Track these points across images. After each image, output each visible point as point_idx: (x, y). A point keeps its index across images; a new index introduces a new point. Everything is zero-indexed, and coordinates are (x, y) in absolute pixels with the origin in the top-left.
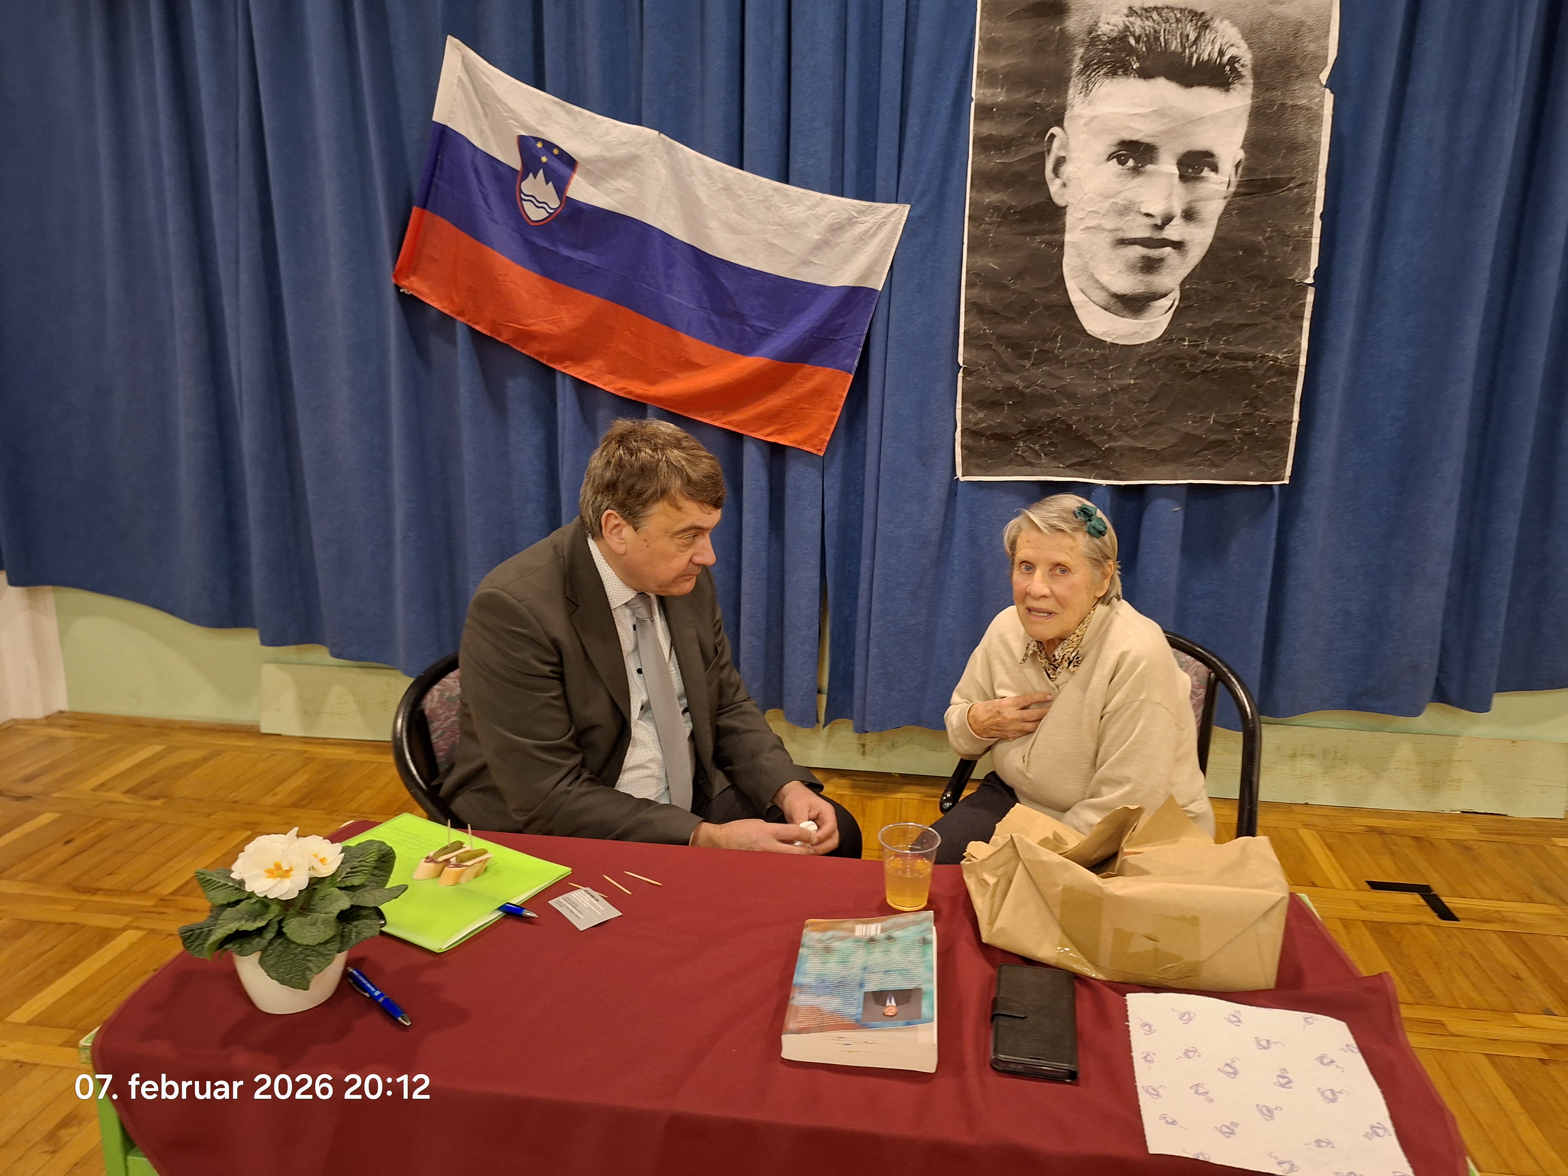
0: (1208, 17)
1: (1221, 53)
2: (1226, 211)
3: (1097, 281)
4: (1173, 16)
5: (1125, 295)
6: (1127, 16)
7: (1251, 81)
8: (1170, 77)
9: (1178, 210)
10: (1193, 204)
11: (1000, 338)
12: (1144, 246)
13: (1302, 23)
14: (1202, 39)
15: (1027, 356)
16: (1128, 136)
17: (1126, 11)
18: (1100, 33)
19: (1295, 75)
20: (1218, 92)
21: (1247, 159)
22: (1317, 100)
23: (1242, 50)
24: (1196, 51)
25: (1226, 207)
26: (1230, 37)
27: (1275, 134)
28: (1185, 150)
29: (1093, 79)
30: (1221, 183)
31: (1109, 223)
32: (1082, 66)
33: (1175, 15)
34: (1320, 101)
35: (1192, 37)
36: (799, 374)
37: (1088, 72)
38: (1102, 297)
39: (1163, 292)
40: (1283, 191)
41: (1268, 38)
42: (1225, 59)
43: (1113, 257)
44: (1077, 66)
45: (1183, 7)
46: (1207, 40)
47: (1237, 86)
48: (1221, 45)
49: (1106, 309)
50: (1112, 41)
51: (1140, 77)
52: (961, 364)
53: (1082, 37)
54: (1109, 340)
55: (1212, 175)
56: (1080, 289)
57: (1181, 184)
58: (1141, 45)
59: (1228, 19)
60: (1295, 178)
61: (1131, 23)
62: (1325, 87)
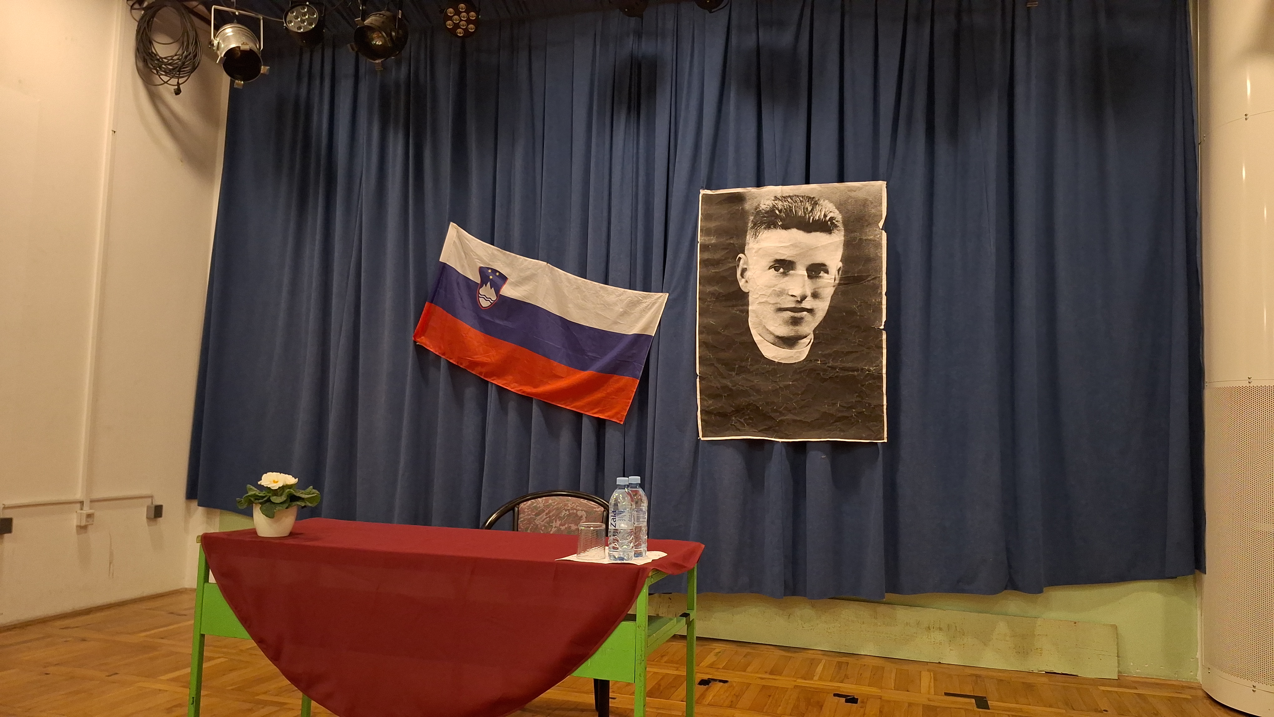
0: (817, 199)
1: (825, 216)
2: (835, 293)
3: (768, 330)
4: (799, 199)
5: (784, 337)
6: (774, 201)
7: (843, 229)
8: (798, 229)
9: (809, 293)
10: (817, 290)
11: (719, 360)
12: (792, 312)
13: (866, 200)
14: (815, 210)
15: (733, 370)
16: (779, 257)
17: (773, 198)
18: (761, 209)
19: (865, 224)
20: (826, 234)
21: (843, 266)
22: (878, 236)
23: (836, 214)
24: (812, 216)
25: (835, 291)
26: (829, 208)
27: (858, 254)
28: (811, 263)
29: (759, 231)
30: (831, 279)
31: (772, 302)
32: (752, 225)
33: (800, 199)
34: (880, 237)
35: (809, 209)
36: (611, 380)
37: (756, 228)
38: (771, 338)
39: (805, 335)
40: (865, 282)
41: (850, 207)
42: (828, 218)
43: (777, 318)
44: (750, 225)
45: (803, 195)
46: (817, 210)
47: (835, 231)
48: (825, 212)
49: (773, 344)
50: (767, 212)
51: (782, 229)
52: (698, 374)
53: (752, 211)
54: (776, 361)
55: (826, 274)
56: (759, 334)
57: (809, 280)
58: (782, 214)
59: (827, 200)
60: (871, 275)
61: (776, 204)
62: (882, 229)
